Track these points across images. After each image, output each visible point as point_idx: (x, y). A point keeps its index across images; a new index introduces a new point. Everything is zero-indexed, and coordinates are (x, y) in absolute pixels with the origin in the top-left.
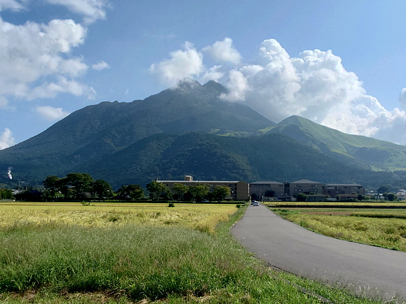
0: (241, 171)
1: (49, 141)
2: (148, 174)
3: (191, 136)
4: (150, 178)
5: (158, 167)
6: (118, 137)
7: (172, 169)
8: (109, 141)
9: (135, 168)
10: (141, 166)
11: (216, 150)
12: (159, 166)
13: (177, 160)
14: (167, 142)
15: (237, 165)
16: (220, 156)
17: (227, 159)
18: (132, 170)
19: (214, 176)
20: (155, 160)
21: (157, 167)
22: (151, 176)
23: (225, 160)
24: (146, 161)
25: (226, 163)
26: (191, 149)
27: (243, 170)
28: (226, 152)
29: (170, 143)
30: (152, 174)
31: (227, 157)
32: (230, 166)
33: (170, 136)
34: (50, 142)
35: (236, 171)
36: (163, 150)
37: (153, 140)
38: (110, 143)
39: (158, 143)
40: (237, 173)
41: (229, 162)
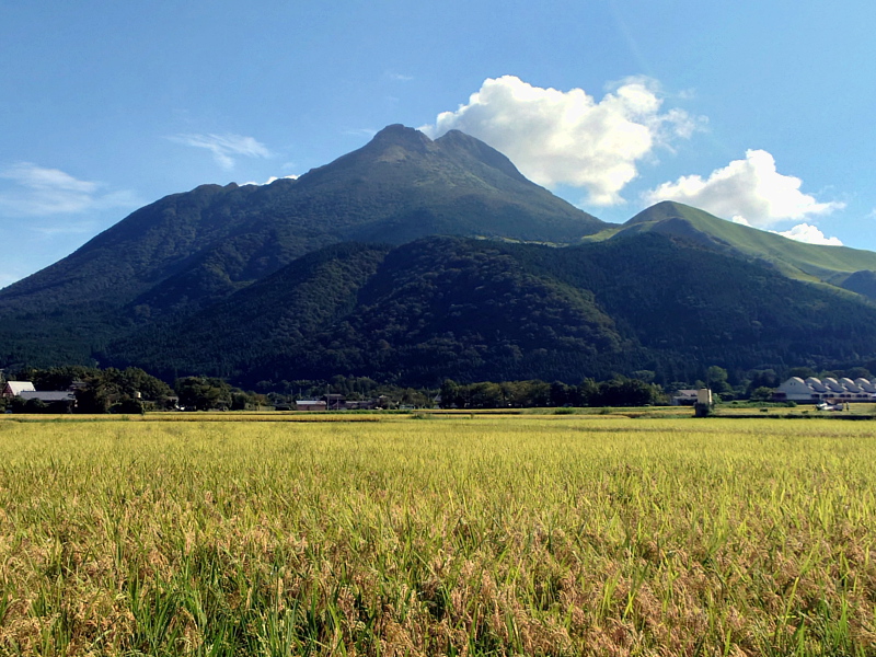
0: (588, 328)
1: (78, 275)
2: (325, 342)
3: (430, 246)
4: (329, 351)
5: (351, 323)
6: (241, 259)
7: (389, 327)
8: (218, 270)
9: (286, 327)
10: (301, 322)
11: (508, 274)
12: (352, 320)
13: (401, 303)
14: (365, 264)
15: (575, 311)
16: (522, 288)
17: (543, 296)
18: (279, 334)
19: (512, 344)
20: (337, 309)
21: (347, 323)
22: (336, 348)
23: (538, 299)
24: (315, 310)
25: (542, 306)
26: (436, 274)
27: (594, 326)
28: (537, 278)
29: (374, 265)
30: (337, 343)
31: (543, 292)
32: (556, 314)
33: (371, 248)
34: (81, 279)
35: (574, 329)
36: (357, 283)
37: (330, 259)
38: (221, 274)
39: (344, 265)
40: (577, 334)
41: (550, 305)
